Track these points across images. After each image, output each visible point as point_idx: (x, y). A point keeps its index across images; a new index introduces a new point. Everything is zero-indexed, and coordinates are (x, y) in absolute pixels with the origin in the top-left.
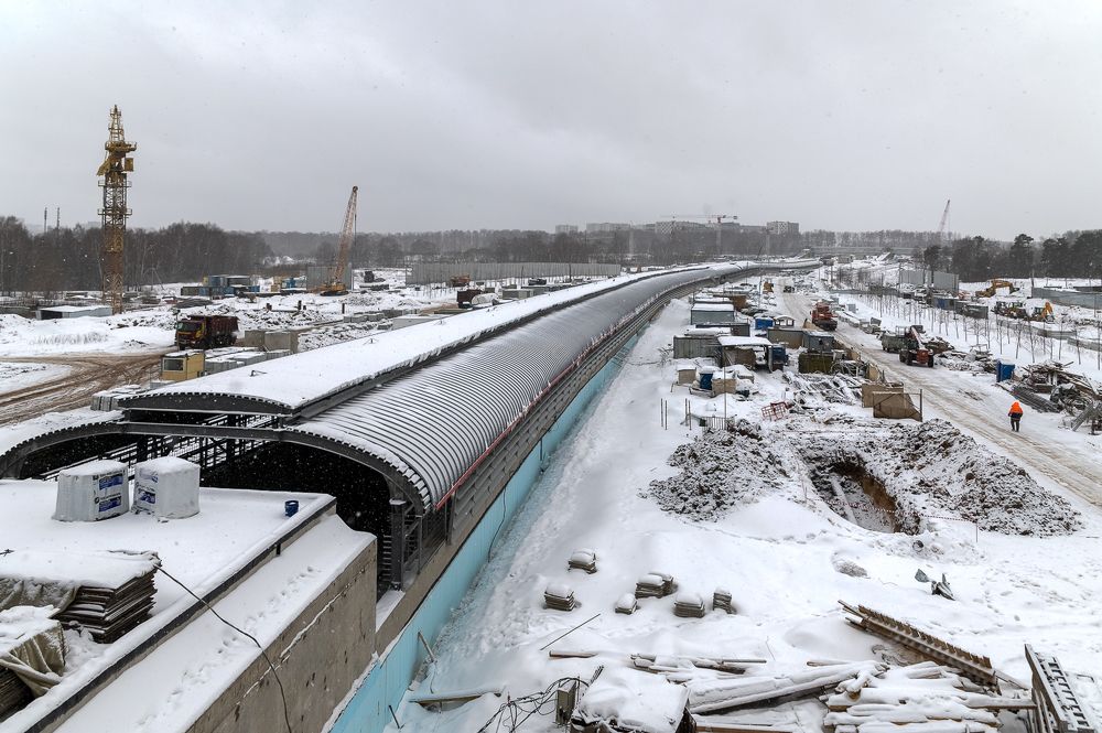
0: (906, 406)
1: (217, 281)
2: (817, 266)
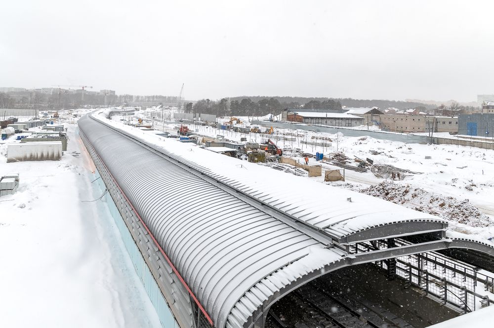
0: (338, 175)
2: (133, 111)
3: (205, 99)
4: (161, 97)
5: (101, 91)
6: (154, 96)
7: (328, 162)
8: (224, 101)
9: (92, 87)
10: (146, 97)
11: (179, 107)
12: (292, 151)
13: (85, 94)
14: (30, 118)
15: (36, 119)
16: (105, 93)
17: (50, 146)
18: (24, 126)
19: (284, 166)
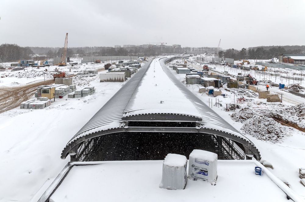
0: (277, 98)
1: (23, 62)
2: (189, 57)
3: (231, 49)
4: (207, 48)
5: (173, 45)
6: (203, 47)
7: (285, 90)
8: (244, 50)
9: (166, 43)
10: (198, 48)
11: (216, 54)
12: (265, 82)
13: (163, 48)
14: (129, 60)
15: (131, 61)
16: (174, 46)
17: (119, 74)
18: (123, 65)
19: (246, 91)
